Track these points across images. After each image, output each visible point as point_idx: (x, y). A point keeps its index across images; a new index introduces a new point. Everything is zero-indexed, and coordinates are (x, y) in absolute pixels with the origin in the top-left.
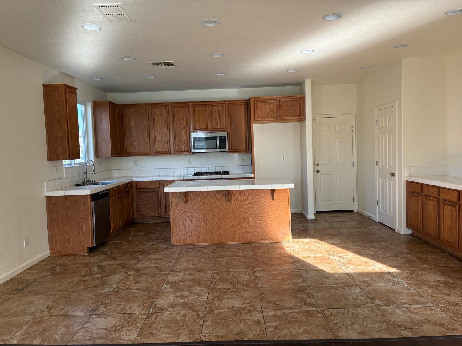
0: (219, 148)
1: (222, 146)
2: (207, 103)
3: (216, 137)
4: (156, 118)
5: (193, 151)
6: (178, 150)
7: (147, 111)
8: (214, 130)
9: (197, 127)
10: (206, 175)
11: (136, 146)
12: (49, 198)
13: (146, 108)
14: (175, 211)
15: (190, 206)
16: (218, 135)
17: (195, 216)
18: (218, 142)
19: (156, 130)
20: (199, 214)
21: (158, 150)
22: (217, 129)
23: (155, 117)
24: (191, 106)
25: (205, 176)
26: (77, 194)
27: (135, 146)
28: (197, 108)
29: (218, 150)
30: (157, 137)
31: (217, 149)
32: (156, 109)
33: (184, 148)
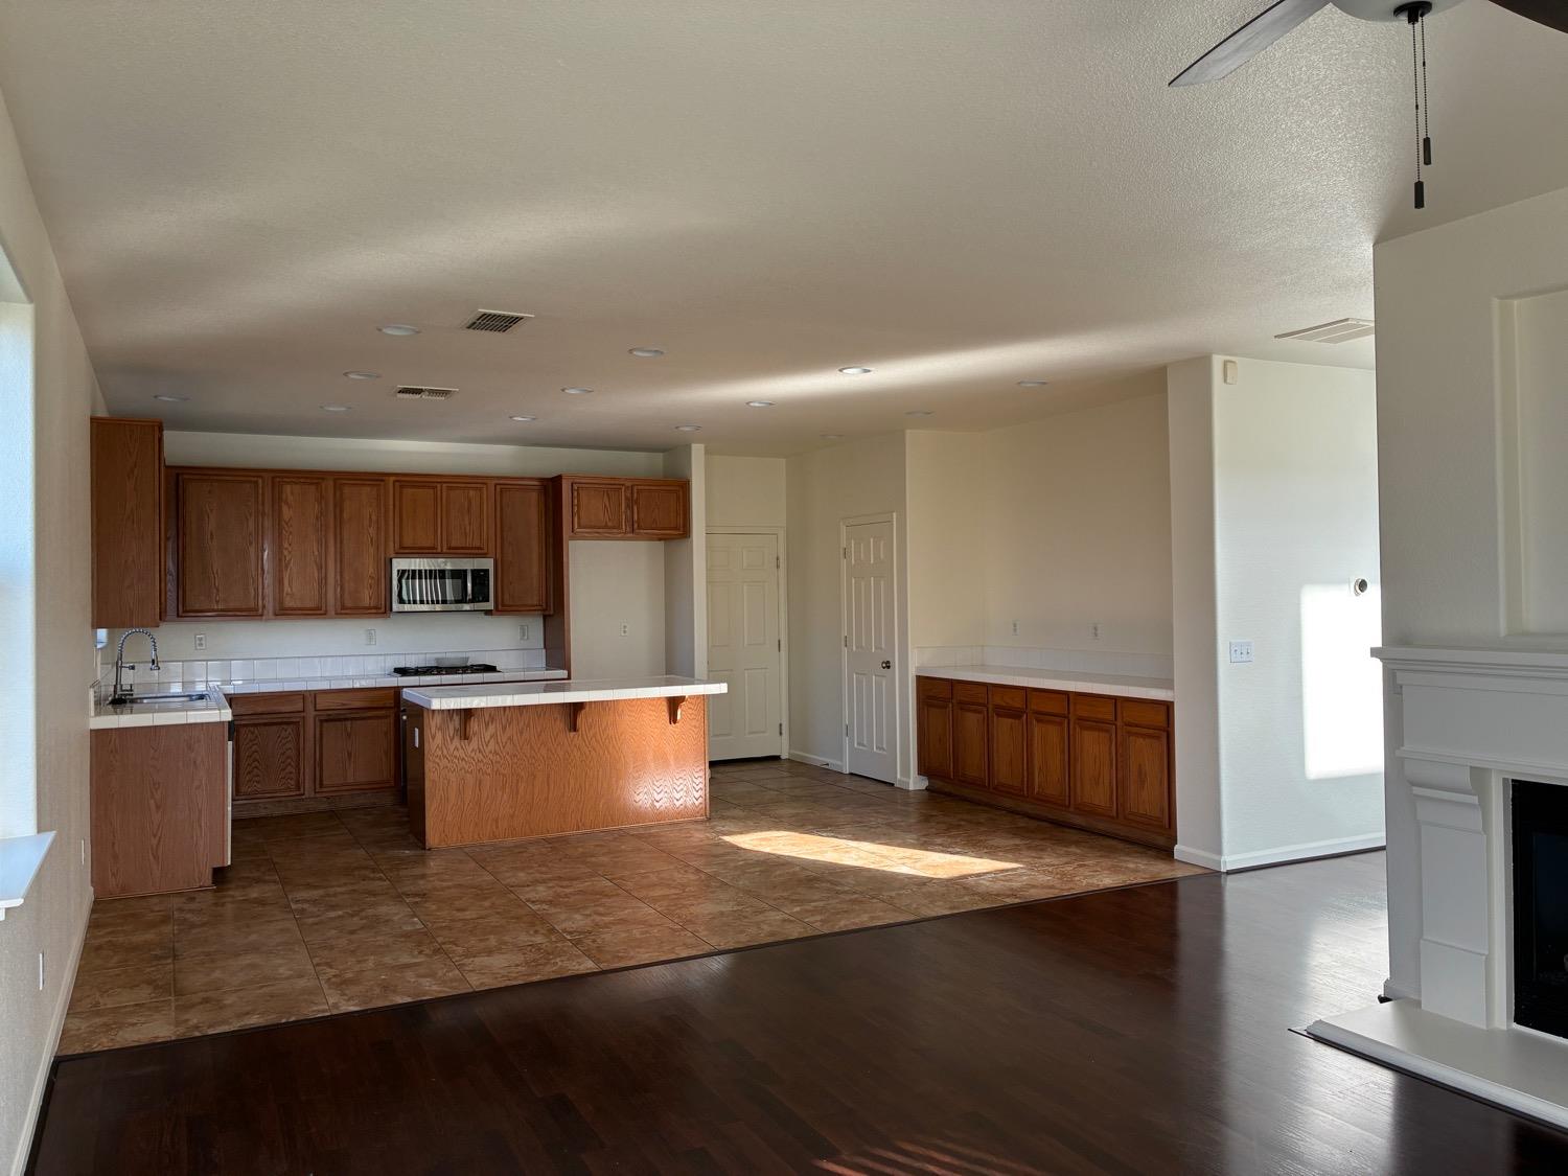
0: (473, 601)
1: (480, 594)
2: (435, 480)
3: (465, 571)
4: (287, 513)
5: (396, 606)
6: (348, 603)
7: (260, 491)
8: (453, 552)
9: (408, 542)
10: (439, 673)
11: (218, 590)
12: (99, 735)
13: (256, 482)
14: (437, 760)
15: (476, 747)
16: (468, 564)
17: (489, 771)
18: (469, 585)
19: (286, 545)
20: (498, 765)
21: (289, 603)
22: (462, 548)
23: (285, 509)
24: (391, 485)
25: (438, 677)
26: (157, 723)
27: (215, 591)
28: (408, 492)
29: (467, 607)
30: (287, 567)
31: (466, 602)
32: (288, 488)
33: (366, 598)
